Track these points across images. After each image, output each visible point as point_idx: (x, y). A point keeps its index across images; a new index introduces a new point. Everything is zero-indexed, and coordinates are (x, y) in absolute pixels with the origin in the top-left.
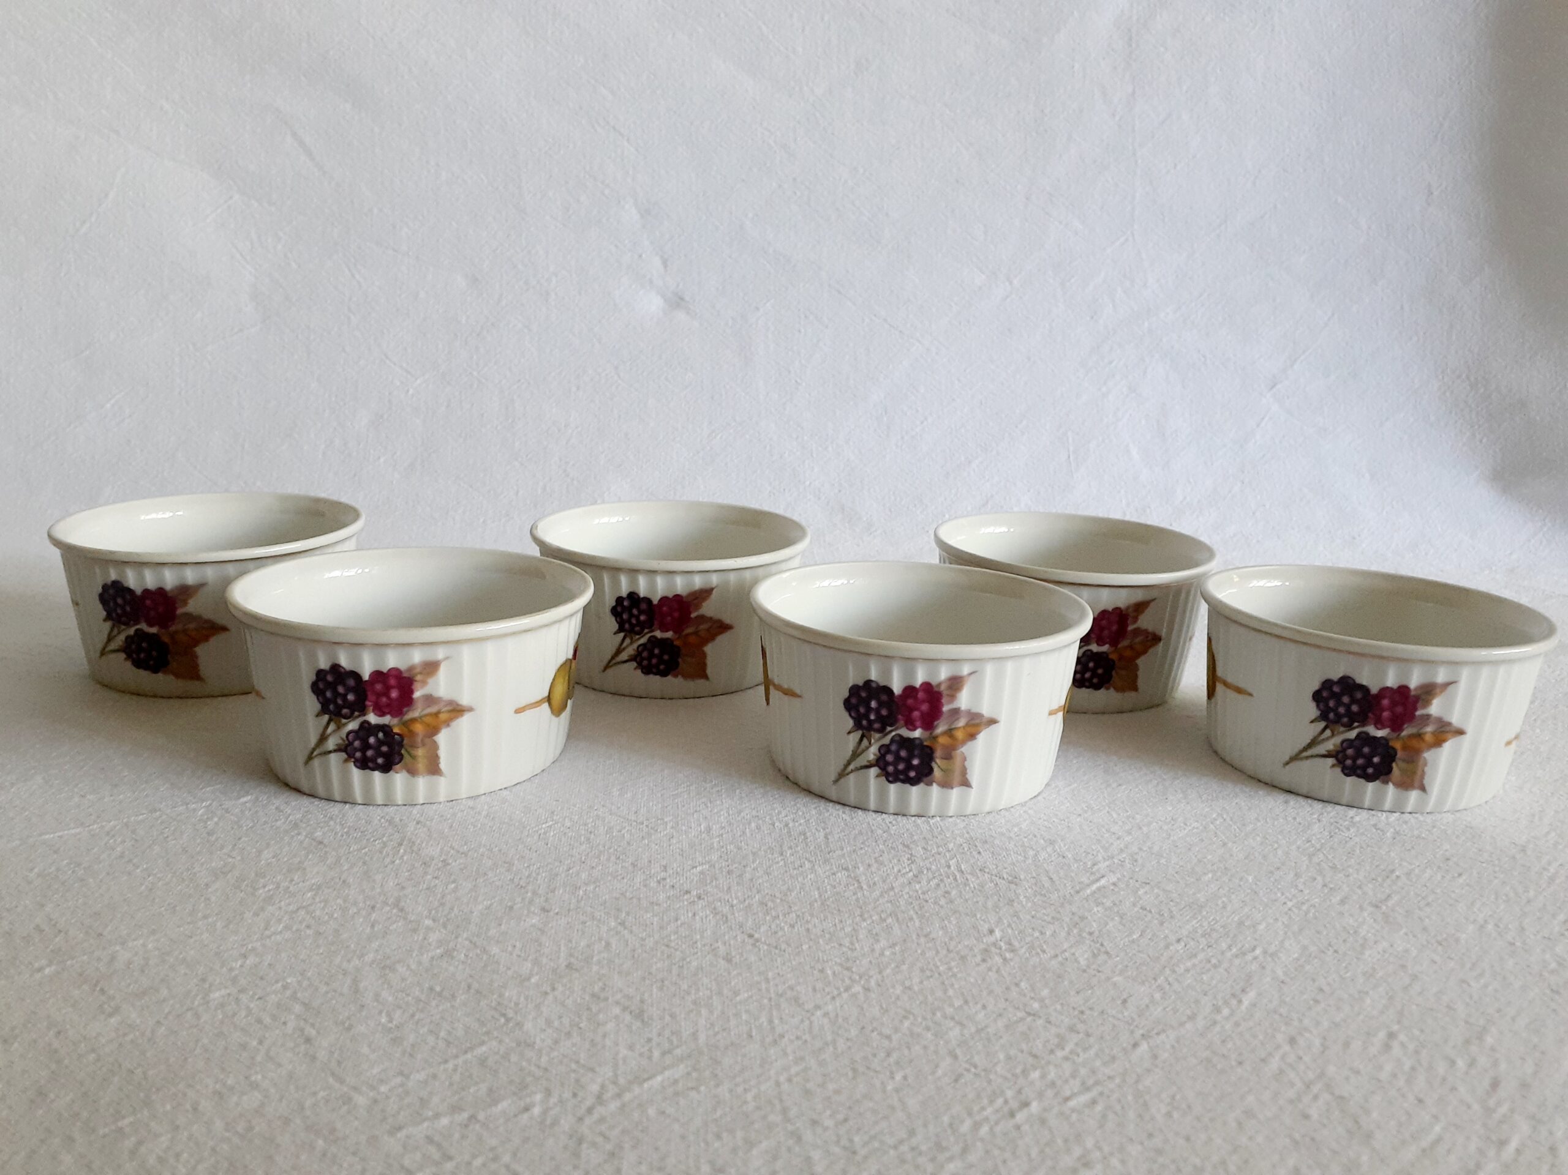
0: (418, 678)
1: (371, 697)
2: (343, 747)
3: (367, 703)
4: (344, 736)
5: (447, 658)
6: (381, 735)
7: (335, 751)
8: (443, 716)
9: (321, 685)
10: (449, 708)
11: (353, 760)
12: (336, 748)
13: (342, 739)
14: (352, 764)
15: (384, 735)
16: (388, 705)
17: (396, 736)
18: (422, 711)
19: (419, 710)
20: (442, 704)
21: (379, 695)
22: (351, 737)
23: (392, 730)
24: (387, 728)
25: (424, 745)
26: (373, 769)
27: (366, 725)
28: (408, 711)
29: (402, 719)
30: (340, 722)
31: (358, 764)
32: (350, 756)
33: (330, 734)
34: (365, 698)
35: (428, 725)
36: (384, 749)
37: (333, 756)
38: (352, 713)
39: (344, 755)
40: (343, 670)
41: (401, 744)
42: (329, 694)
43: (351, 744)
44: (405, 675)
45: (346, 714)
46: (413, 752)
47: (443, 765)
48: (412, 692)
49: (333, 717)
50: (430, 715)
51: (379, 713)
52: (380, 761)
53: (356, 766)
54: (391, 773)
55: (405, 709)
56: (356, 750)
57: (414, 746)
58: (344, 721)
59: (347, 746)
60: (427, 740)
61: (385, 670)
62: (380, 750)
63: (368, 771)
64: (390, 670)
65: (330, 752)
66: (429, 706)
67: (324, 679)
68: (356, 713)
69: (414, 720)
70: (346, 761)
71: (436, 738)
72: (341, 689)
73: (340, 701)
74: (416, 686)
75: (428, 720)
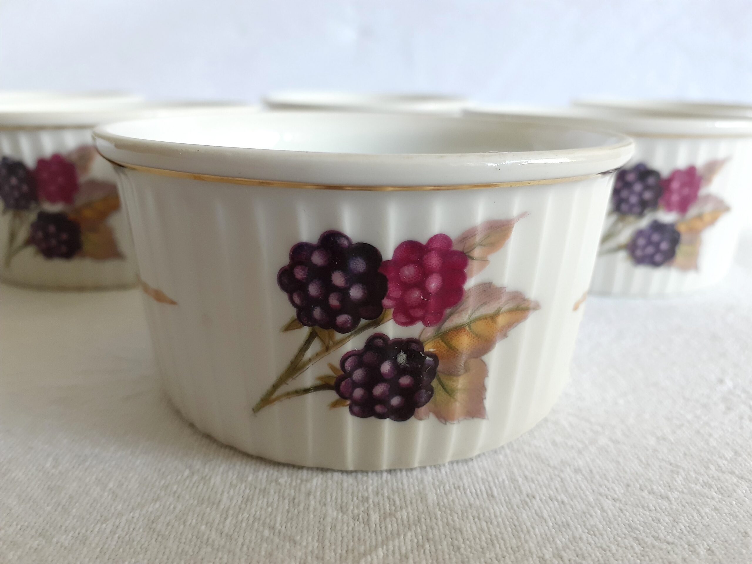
0: (477, 253)
1: (394, 291)
2: (333, 382)
3: (386, 302)
4: (337, 364)
5: (523, 215)
6: (402, 358)
7: (317, 388)
8: (501, 320)
9: (300, 273)
10: (511, 305)
11: (348, 402)
12: (318, 383)
13: (332, 368)
14: (347, 408)
15: (408, 358)
16: (422, 305)
17: (428, 358)
18: (474, 312)
19: (469, 312)
20: (504, 299)
21: (407, 286)
22: (348, 365)
23: (422, 348)
24: (414, 346)
25: (467, 370)
26: (382, 416)
27: (379, 342)
28: (451, 314)
29: (440, 328)
30: (331, 337)
31: (356, 409)
32: (343, 396)
33: (310, 360)
34: (383, 293)
35: (478, 336)
36: (405, 381)
37: (310, 397)
38: (355, 322)
39: (332, 395)
40: (346, 243)
41: (433, 373)
42: (313, 290)
43: (347, 375)
44: (456, 247)
45: (345, 323)
46: (449, 383)
47: (489, 403)
48: (463, 278)
49: (317, 328)
50: (484, 318)
51: (404, 320)
52: (395, 401)
53: (352, 412)
54: (412, 419)
55: (448, 311)
56: (355, 385)
57: (452, 374)
58: (339, 336)
59: (340, 380)
60: (473, 362)
61: (423, 240)
62: (399, 384)
63: (373, 420)
64: (432, 240)
65: (306, 391)
66: (485, 303)
67: (305, 262)
68: (363, 322)
69: (458, 329)
70: (335, 405)
71: (485, 358)
72: (338, 279)
73: (334, 301)
74: (473, 267)
75: (480, 327)
